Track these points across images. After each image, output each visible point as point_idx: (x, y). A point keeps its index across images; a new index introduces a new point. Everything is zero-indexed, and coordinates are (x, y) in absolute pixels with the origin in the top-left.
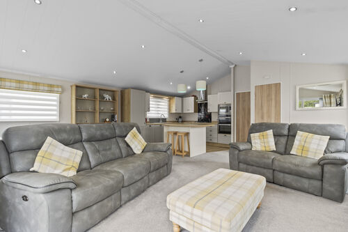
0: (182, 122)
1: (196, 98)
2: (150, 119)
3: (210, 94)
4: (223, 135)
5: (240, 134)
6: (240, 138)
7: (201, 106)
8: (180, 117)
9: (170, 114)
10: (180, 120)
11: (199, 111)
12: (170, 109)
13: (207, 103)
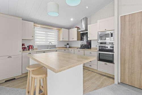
0: (69, 47)
1: (78, 28)
2: (38, 46)
3: (90, 24)
4: (104, 63)
5: (127, 66)
6: (127, 70)
7: (82, 35)
8: (68, 44)
9: (59, 41)
10: (68, 46)
11: (82, 39)
12: (59, 38)
13: (87, 33)
